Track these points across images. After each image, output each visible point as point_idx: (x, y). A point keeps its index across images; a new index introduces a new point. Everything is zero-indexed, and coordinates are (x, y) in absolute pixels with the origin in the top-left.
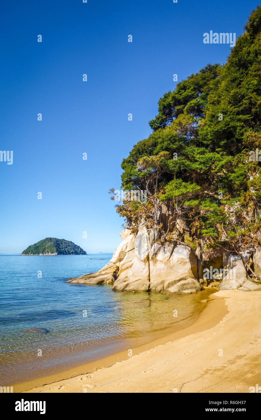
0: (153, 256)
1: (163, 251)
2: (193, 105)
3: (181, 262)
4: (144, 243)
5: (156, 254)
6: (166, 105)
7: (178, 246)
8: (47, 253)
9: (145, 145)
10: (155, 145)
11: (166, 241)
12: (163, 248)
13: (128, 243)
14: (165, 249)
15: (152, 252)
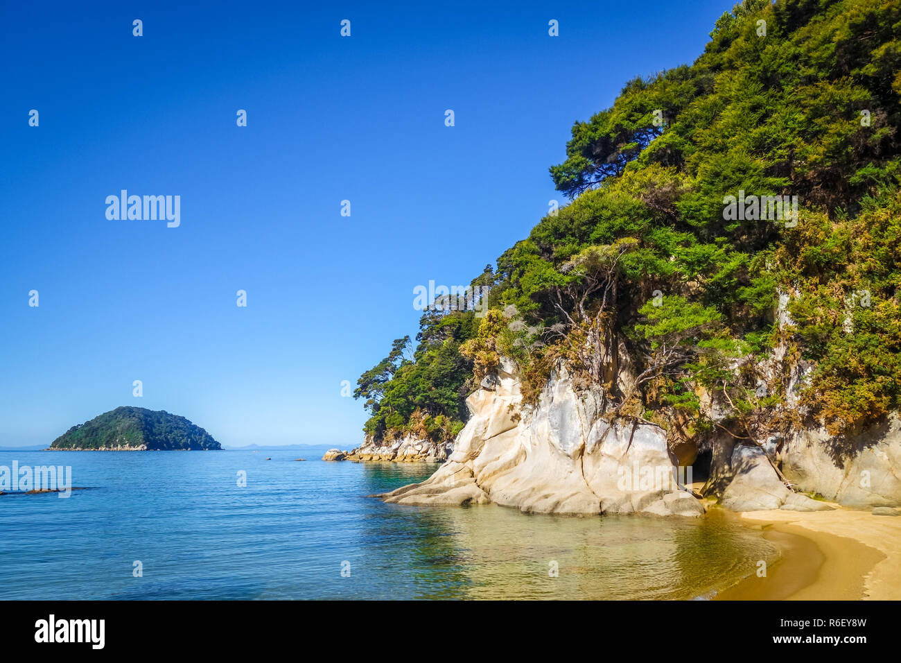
0: (595, 445)
1: (615, 437)
2: (663, 146)
3: (652, 459)
4: (571, 419)
5: (600, 442)
6: (597, 139)
7: (640, 426)
8: (119, 446)
9: (572, 221)
10: (594, 221)
11: (618, 416)
12: (614, 430)
13: (489, 420)
14: (618, 433)
15: (592, 436)
